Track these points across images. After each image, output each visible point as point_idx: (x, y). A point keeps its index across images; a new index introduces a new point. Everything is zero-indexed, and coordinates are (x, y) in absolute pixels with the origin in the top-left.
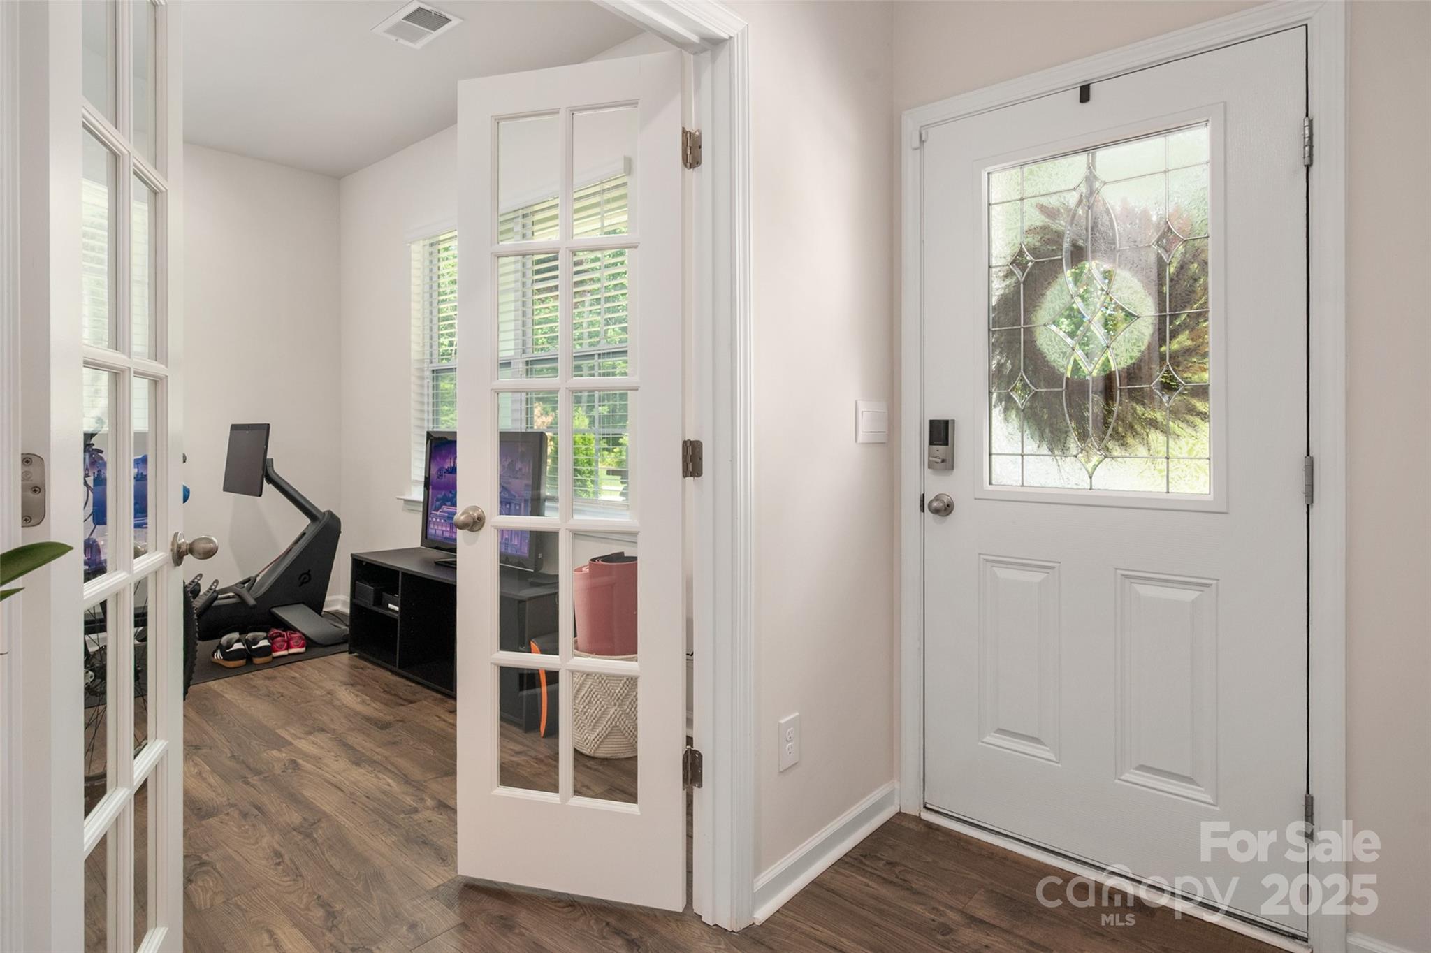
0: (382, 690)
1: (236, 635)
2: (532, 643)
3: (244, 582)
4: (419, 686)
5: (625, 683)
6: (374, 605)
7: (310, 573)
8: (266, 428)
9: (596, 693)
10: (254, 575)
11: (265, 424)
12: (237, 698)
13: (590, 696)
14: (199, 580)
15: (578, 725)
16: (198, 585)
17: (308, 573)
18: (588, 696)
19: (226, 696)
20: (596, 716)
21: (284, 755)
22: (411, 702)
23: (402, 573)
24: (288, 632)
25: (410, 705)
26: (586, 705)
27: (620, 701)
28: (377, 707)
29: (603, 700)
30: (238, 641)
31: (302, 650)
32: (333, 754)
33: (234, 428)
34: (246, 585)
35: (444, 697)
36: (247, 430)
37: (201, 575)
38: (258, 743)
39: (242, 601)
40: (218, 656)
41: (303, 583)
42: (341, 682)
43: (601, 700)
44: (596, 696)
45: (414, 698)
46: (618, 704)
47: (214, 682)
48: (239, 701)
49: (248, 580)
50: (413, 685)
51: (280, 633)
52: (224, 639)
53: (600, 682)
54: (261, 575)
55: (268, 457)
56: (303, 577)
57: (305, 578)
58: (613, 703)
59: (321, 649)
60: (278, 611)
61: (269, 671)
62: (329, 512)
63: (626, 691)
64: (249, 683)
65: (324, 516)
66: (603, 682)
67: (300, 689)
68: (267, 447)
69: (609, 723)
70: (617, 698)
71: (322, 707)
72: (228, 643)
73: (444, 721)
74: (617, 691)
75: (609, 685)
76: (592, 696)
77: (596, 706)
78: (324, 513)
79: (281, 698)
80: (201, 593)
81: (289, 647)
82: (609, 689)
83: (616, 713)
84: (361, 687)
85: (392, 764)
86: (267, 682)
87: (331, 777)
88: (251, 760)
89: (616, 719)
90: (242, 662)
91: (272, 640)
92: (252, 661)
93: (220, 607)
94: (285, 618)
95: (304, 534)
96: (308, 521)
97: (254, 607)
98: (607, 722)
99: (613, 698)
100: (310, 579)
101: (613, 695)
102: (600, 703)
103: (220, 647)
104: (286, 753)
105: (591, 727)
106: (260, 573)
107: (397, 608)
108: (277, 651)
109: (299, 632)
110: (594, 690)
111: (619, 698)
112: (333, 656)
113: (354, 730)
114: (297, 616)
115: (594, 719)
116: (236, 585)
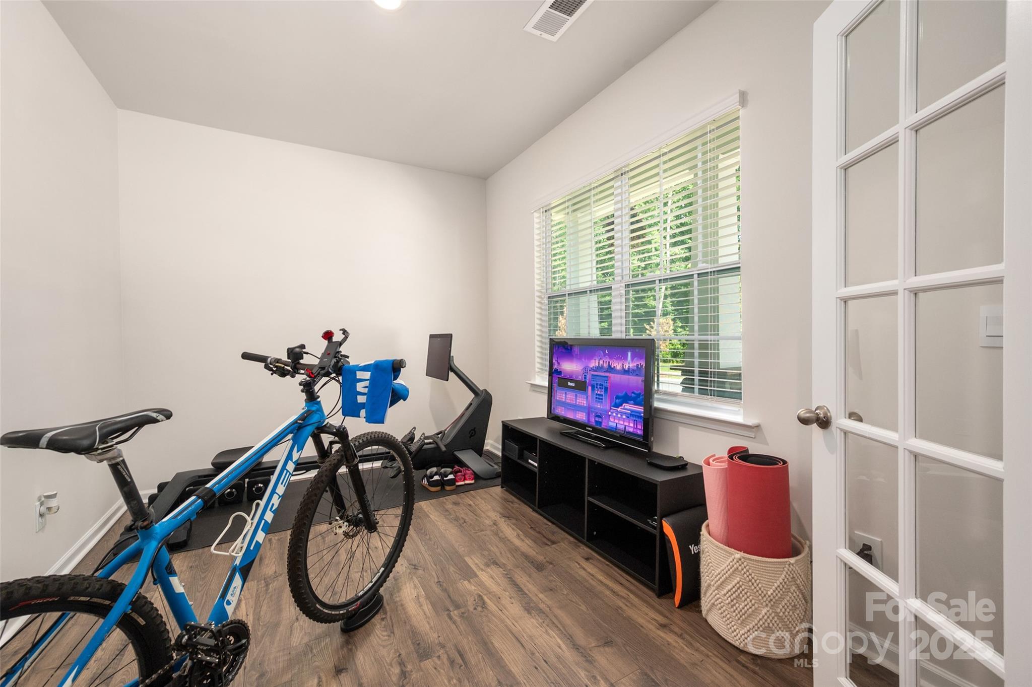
0: (530, 527)
1: (434, 469)
2: (663, 521)
3: (438, 434)
4: (554, 526)
5: (779, 586)
6: (518, 459)
7: (476, 430)
8: (450, 337)
9: (746, 591)
10: (443, 430)
11: (449, 334)
12: (438, 520)
13: (739, 591)
14: (414, 431)
15: (724, 614)
16: (414, 434)
17: (474, 430)
18: (736, 591)
19: (431, 516)
20: (746, 612)
21: (473, 587)
22: (554, 543)
23: (539, 440)
24: (464, 469)
25: (554, 546)
26: (734, 599)
27: (772, 603)
28: (530, 544)
29: (753, 599)
30: (436, 474)
31: (473, 482)
32: (507, 593)
33: (432, 336)
34: (439, 436)
35: (576, 541)
36: (439, 338)
37: (415, 428)
38: (454, 570)
39: (438, 447)
40: (425, 482)
41: (471, 436)
42: (500, 514)
43: (751, 598)
44: (746, 593)
45: (553, 538)
46: (770, 605)
47: (423, 502)
48: (439, 523)
49: (440, 433)
50: (550, 524)
51: (460, 469)
52: (429, 472)
53: (750, 581)
54: (448, 429)
55: (452, 355)
56: (472, 432)
57: (472, 433)
58: (764, 604)
59: (484, 482)
60: (456, 453)
61: (454, 497)
62: (485, 390)
63: (779, 595)
64: (444, 507)
65: (482, 393)
66: (753, 581)
67: (475, 517)
68: (451, 348)
69: (761, 623)
70: (769, 599)
71: (492, 537)
72: (431, 474)
73: (584, 569)
74: (769, 593)
75: (760, 585)
76: (741, 592)
77: (746, 603)
78: (482, 391)
79: (465, 524)
80: (415, 441)
81: (465, 479)
82: (760, 589)
83: (768, 614)
84: (514, 521)
85: (555, 616)
86: (455, 508)
87: (510, 623)
88: (451, 589)
89: (769, 621)
90: (439, 488)
91: (456, 474)
92: (444, 487)
93: (425, 450)
94: (462, 459)
95: (471, 404)
96: (473, 396)
97: (445, 452)
98: (759, 622)
99: (765, 599)
100: (475, 433)
101: (765, 596)
102: (751, 601)
103: (426, 476)
104: (475, 586)
105: (739, 621)
106: (448, 428)
107: (536, 465)
108: (458, 482)
109: (471, 469)
110: (743, 587)
111: (771, 600)
112: (491, 488)
113: (518, 567)
114: (468, 457)
115: (743, 614)
116: (434, 435)
